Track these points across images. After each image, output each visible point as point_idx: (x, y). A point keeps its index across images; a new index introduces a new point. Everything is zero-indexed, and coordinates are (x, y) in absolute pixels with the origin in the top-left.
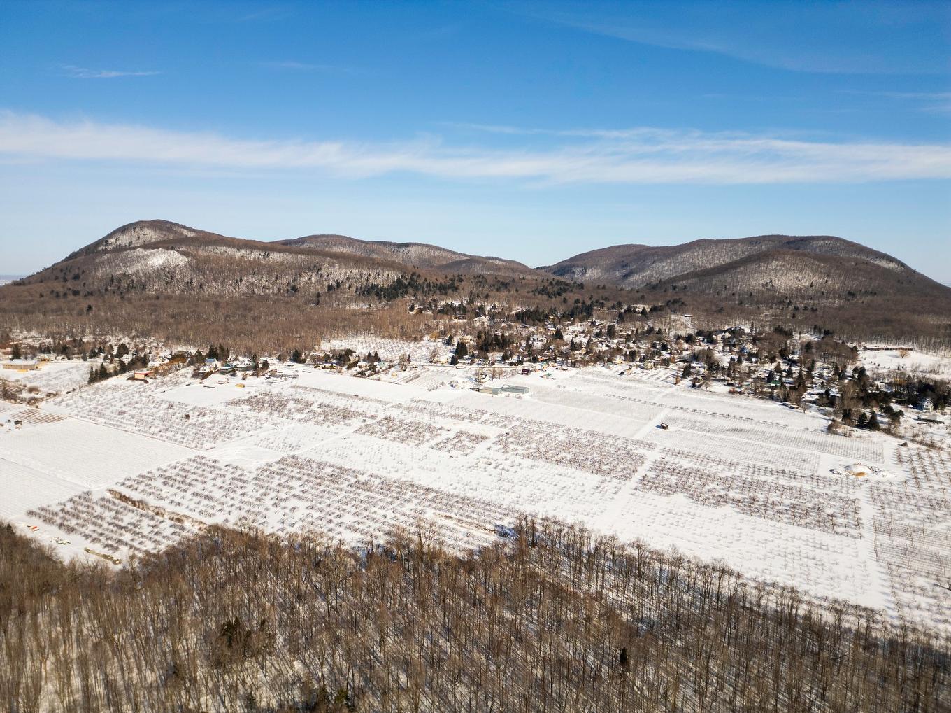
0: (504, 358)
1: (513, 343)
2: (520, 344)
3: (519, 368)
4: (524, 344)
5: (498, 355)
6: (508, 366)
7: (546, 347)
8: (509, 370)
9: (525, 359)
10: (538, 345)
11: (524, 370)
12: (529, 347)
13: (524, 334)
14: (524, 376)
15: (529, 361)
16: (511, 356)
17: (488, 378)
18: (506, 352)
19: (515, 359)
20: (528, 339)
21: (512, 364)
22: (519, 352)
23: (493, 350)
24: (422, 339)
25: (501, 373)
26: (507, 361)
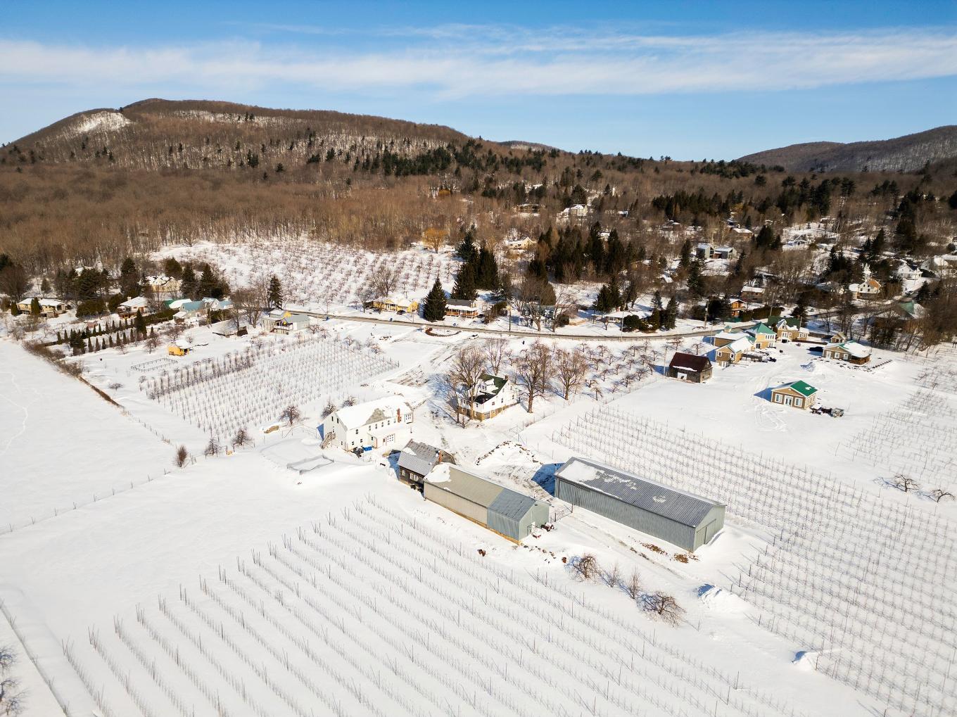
0: (606, 302)
1: (642, 256)
2: (664, 262)
3: (660, 346)
4: (675, 264)
5: (585, 292)
6: (614, 330)
7: (739, 273)
8: (616, 348)
9: (681, 307)
10: (716, 267)
11: (680, 359)
12: (691, 270)
13: (672, 237)
14: (680, 386)
15: (697, 314)
16: (631, 295)
17: (507, 394)
18: (613, 282)
19: (643, 305)
20: (685, 249)
21: (630, 324)
22: (659, 283)
23: (578, 276)
24: (407, 244)
25: (573, 370)
26: (617, 314)
